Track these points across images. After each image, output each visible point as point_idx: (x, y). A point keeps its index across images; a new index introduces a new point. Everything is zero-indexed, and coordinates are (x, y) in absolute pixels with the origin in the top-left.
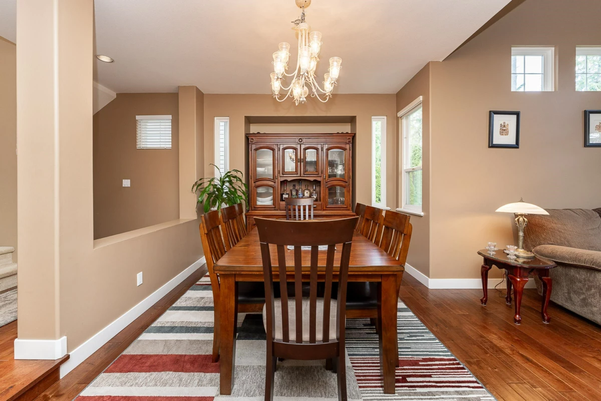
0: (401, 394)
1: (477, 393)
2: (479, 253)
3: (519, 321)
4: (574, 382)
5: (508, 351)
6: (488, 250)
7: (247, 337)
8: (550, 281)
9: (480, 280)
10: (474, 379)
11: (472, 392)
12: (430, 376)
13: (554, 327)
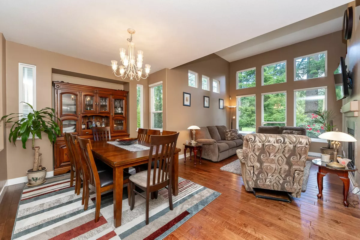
0: (179, 194)
1: (196, 185)
2: (184, 144)
3: (196, 165)
4: (210, 175)
5: (196, 173)
6: (186, 143)
7: (103, 207)
8: (201, 150)
9: (184, 154)
10: (193, 183)
11: (195, 186)
12: (183, 187)
13: (203, 164)
